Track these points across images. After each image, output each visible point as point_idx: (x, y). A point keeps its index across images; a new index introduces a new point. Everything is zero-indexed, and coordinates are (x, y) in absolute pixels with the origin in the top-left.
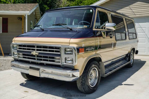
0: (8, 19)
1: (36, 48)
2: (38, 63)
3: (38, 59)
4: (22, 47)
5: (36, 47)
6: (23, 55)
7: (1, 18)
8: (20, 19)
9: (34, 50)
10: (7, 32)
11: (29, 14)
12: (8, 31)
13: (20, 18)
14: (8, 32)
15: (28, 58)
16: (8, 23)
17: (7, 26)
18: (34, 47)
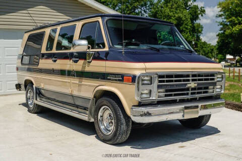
1: (190, 78)
2: (188, 99)
3: (192, 94)
4: (165, 79)
5: (191, 76)
6: (167, 91)
9: (188, 80)
15: (175, 95)
18: (188, 76)
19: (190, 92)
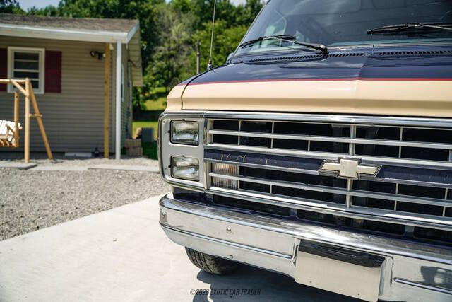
0: (63, 54)
1: (352, 140)
4: (239, 134)
6: (243, 171)
7: (43, 50)
8: (97, 56)
10: (59, 91)
11: (126, 41)
12: (63, 88)
13: (96, 53)
14: (63, 92)
16: (63, 67)
17: (60, 73)
19: (349, 194)
